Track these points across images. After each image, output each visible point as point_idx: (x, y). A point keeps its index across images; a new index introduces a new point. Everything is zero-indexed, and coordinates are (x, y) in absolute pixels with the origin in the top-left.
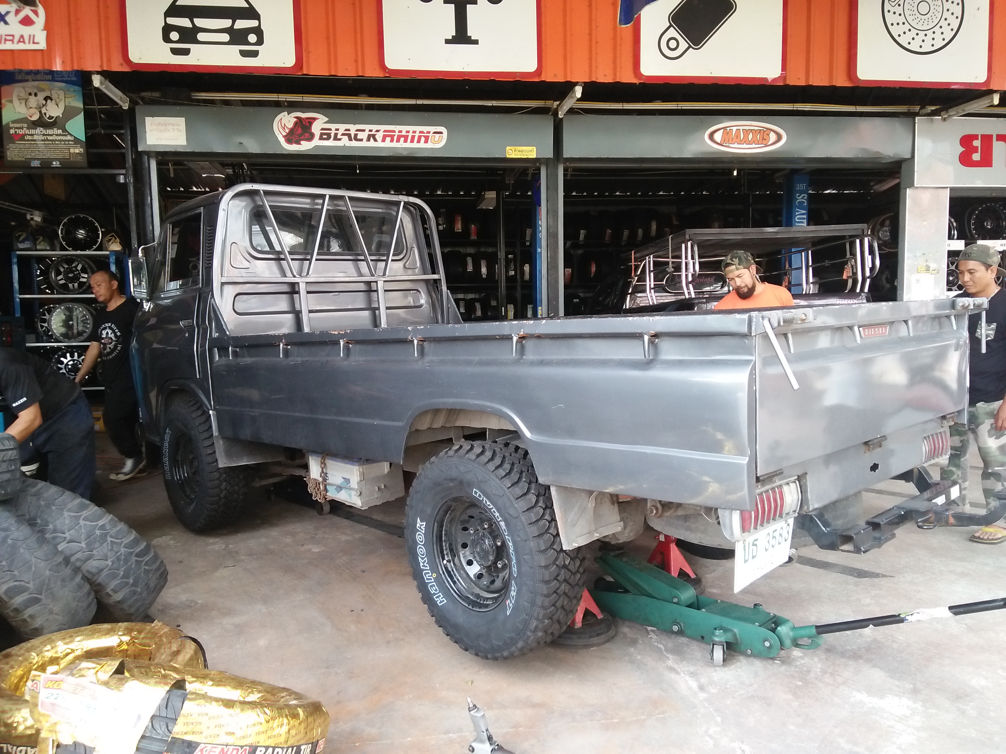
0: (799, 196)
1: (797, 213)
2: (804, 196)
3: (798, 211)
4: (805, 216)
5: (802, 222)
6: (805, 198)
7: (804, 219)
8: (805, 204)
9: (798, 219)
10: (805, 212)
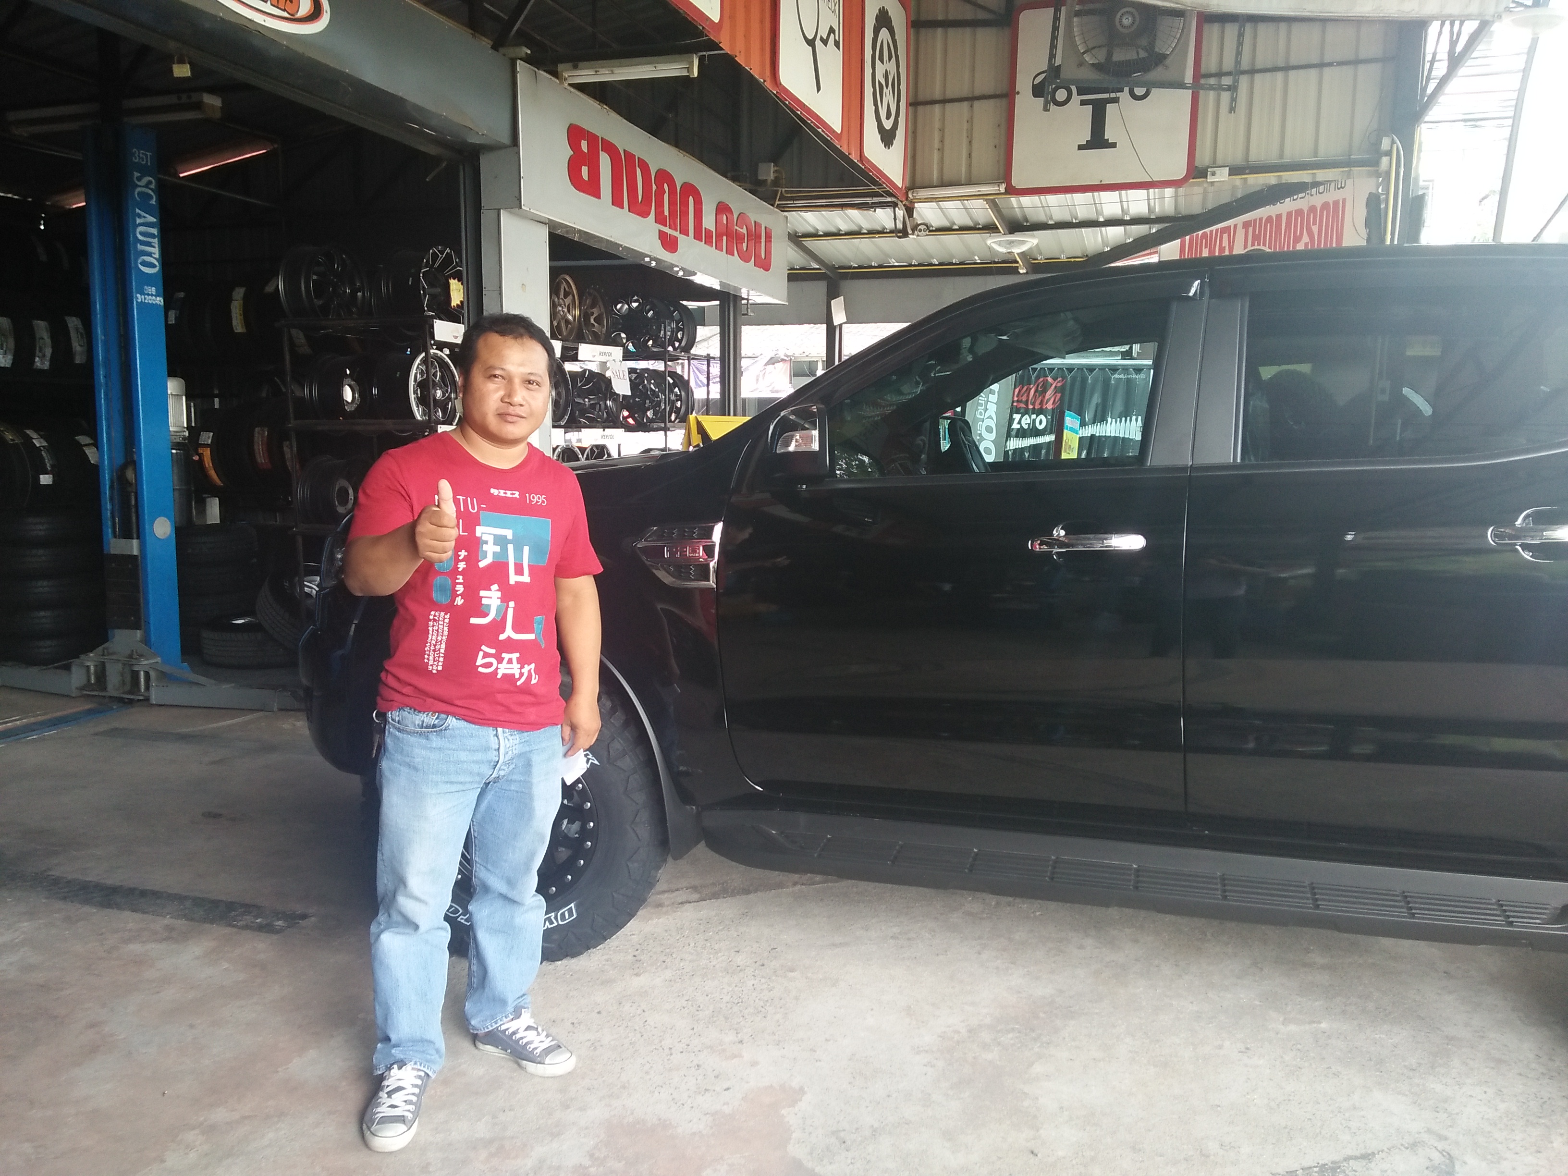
0: (139, 179)
1: (138, 221)
2: (150, 182)
3: (140, 216)
4: (155, 231)
5: (149, 244)
6: (153, 186)
7: (152, 236)
8: (153, 202)
9: (142, 234)
10: (155, 220)
